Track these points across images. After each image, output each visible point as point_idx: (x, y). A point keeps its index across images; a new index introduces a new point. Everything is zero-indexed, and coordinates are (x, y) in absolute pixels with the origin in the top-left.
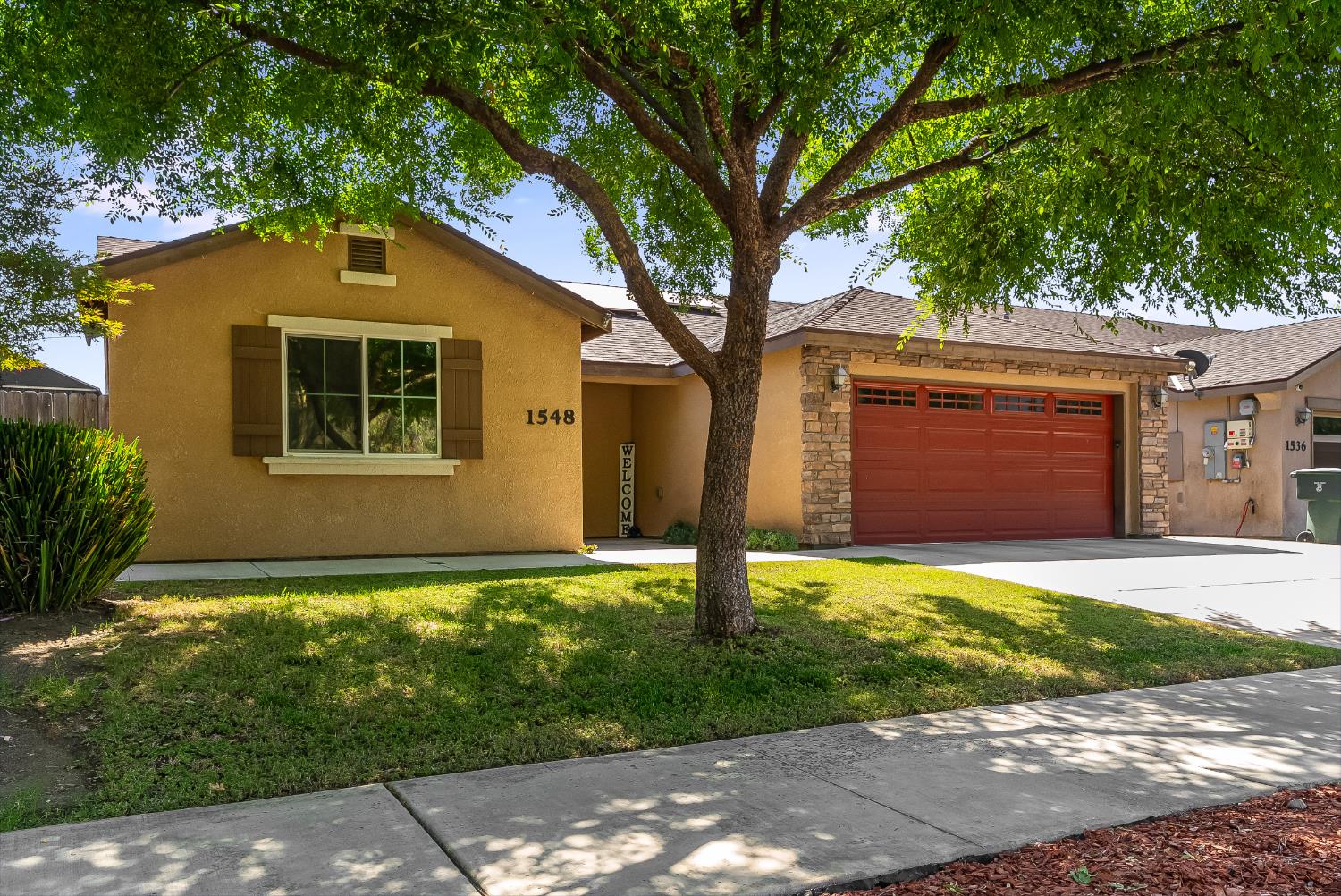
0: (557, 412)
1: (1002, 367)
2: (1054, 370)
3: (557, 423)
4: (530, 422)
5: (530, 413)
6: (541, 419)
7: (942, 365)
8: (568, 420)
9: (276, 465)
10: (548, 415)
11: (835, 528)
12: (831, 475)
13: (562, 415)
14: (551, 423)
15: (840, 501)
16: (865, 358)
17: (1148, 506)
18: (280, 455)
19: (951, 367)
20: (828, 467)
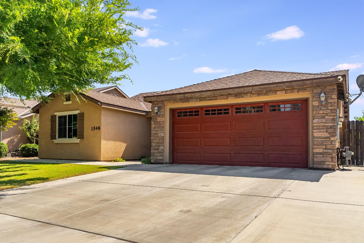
0: (97, 127)
1: (226, 97)
2: (254, 94)
3: (97, 130)
4: (92, 130)
5: (92, 128)
6: (94, 129)
7: (198, 100)
8: (99, 129)
9: (56, 141)
10: (95, 128)
11: (158, 158)
12: (157, 141)
13: (98, 128)
14: (96, 130)
15: (160, 149)
16: (169, 103)
17: (318, 153)
18: (56, 139)
19: (202, 100)
20: (156, 138)
